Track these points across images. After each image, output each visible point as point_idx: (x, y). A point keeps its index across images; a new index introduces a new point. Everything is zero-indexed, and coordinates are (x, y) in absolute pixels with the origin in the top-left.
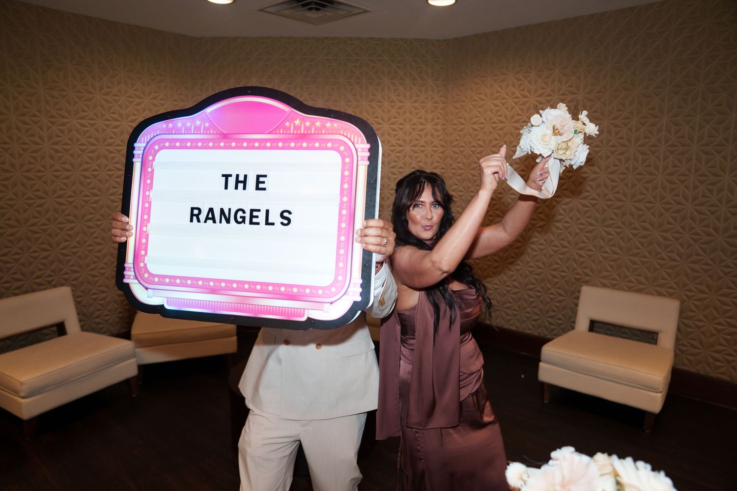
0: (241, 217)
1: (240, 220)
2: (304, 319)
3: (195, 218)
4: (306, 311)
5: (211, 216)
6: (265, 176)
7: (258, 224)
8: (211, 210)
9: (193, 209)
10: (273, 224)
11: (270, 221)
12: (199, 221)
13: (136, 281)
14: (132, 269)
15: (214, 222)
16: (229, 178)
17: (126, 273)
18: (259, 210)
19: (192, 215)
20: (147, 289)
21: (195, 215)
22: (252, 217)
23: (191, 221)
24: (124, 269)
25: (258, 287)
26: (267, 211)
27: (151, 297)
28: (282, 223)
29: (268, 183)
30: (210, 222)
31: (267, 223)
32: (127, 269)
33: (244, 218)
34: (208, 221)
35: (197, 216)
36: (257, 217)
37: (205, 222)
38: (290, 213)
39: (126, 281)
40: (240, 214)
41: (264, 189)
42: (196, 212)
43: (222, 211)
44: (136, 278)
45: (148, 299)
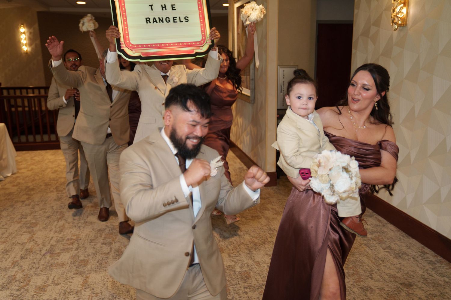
0: (168, 20)
1: (168, 21)
2: (194, 53)
3: (148, 22)
4: (195, 50)
5: (155, 20)
6: (175, 5)
7: (177, 22)
8: (154, 18)
9: (146, 19)
10: (182, 22)
11: (181, 21)
12: (150, 22)
13: (127, 48)
14: (124, 44)
15: (157, 22)
16: (152, 6)
17: (121, 45)
18: (176, 17)
19: (147, 21)
20: (132, 50)
21: (148, 21)
22: (174, 20)
23: (147, 23)
24: (120, 44)
25: (176, 44)
26: (180, 17)
27: (135, 53)
28: (186, 21)
29: (176, 7)
30: (155, 23)
31: (180, 22)
32: (122, 44)
33: (169, 20)
34: (154, 23)
35: (149, 21)
36: (176, 20)
37: (153, 23)
38: (188, 17)
39: (122, 48)
40: (167, 19)
41: (175, 10)
42: (148, 19)
43: (159, 18)
44: (127, 47)
45: (134, 54)
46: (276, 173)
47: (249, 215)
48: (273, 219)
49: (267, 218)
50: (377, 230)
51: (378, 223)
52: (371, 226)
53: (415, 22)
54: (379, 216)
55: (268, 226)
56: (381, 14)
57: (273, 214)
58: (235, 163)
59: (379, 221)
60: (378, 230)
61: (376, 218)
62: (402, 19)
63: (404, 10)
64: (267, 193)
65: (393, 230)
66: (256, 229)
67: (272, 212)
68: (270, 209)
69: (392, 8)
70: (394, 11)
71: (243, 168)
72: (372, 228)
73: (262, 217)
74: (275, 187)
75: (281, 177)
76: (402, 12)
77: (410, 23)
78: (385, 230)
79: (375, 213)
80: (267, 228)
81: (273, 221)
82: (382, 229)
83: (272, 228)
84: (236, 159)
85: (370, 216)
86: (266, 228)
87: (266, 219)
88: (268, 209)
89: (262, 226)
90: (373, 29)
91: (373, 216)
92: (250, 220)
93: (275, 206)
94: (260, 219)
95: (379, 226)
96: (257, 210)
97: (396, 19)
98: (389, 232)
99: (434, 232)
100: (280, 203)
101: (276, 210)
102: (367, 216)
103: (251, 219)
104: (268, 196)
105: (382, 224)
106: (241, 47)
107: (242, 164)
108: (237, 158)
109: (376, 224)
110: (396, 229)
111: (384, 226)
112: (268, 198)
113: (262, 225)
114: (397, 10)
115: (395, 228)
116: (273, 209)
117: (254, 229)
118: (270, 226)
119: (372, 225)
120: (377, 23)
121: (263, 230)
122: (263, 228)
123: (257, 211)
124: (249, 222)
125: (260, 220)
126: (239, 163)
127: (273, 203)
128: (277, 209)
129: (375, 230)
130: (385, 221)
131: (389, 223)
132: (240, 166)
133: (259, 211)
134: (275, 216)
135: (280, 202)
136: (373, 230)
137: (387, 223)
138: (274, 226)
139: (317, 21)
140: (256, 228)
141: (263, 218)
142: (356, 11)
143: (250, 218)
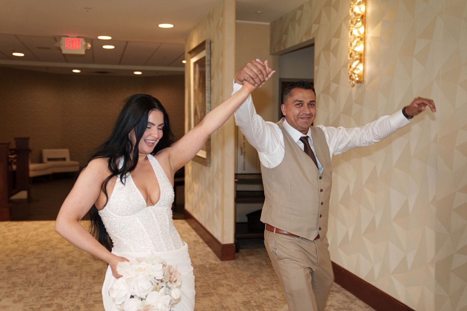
46: (234, 245)
47: (200, 292)
48: (228, 296)
49: (221, 296)
50: (344, 307)
51: (346, 299)
52: (337, 302)
53: (372, 78)
54: (348, 292)
55: (220, 304)
56: (340, 71)
57: (228, 291)
58: (190, 235)
59: (348, 297)
60: (346, 307)
61: (344, 293)
62: (359, 76)
63: (361, 67)
64: (223, 268)
65: (362, 306)
66: (207, 308)
67: (227, 288)
68: (225, 285)
69: (349, 65)
70: (350, 67)
71: (198, 240)
72: (339, 305)
73: (215, 294)
74: (233, 262)
75: (241, 250)
76: (358, 69)
77: (366, 80)
78: (353, 306)
79: (343, 289)
80: (220, 306)
81: (227, 299)
82: (350, 306)
83: (225, 306)
84: (191, 231)
85: (338, 292)
86: (218, 306)
87: (219, 296)
88: (223, 286)
89: (214, 305)
90: (333, 86)
91: (341, 291)
92: (200, 298)
93: (231, 281)
94: (212, 296)
95: (347, 302)
96: (209, 286)
97: (353, 75)
98: (356, 309)
99: (403, 306)
100: (237, 279)
101: (231, 286)
102: (334, 292)
103: (202, 297)
104: (224, 271)
105: (350, 300)
106: (197, 105)
107: (198, 236)
108: (193, 230)
109: (343, 301)
110: (365, 306)
111: (352, 302)
112: (224, 273)
113: (214, 302)
114: (354, 66)
115: (364, 304)
116: (228, 285)
117: (204, 308)
118: (223, 304)
119: (339, 301)
120: (337, 80)
121: (214, 309)
122: (215, 306)
123: (210, 288)
124: (199, 300)
125: (212, 298)
126: (195, 236)
127: (229, 278)
128: (233, 285)
129: (342, 306)
130: (354, 297)
131: (358, 299)
132: (196, 239)
133: (211, 287)
134: (230, 293)
135: (237, 277)
136: (339, 306)
137: (356, 299)
138: (227, 304)
139: (280, 79)
140: (206, 306)
141: (216, 296)
142: (316, 68)
143: (201, 295)
